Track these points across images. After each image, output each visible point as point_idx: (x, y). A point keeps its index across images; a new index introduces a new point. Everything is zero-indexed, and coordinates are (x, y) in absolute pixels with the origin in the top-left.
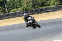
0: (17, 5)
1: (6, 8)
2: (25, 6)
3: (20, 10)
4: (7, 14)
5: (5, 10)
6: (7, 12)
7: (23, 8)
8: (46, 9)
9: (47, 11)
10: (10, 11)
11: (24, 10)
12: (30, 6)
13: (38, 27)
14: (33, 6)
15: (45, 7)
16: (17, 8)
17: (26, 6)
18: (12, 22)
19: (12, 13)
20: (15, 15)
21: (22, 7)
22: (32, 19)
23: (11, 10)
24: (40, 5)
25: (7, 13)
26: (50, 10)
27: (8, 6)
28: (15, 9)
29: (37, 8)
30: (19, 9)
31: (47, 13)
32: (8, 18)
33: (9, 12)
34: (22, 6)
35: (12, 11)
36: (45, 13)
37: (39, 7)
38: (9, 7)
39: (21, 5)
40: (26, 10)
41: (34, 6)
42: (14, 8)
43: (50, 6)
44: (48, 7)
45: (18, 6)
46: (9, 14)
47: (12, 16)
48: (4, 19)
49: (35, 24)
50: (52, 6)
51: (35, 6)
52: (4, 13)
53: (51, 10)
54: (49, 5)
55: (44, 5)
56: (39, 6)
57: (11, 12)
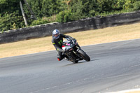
0: (48, 9)
1: (23, 15)
2: (65, 11)
3: (55, 19)
4: (25, 30)
5: (22, 20)
6: (26, 24)
7: (63, 15)
8: (114, 18)
9: (116, 21)
10: (34, 22)
11: (65, 21)
12: (78, 11)
13: (84, 60)
14: (84, 11)
15: (112, 14)
16: (48, 15)
17: (69, 10)
18: (36, 47)
19: (37, 28)
20: (45, 32)
21: (60, 13)
22: (71, 43)
23: (34, 19)
24: (100, 9)
25: (25, 26)
26: (122, 21)
27: (27, 12)
28: (45, 18)
29: (94, 15)
30: (52, 17)
31: (117, 28)
32: (28, 38)
33: (29, 23)
34: (59, 11)
35: (38, 21)
36: (112, 28)
37: (98, 13)
38: (29, 14)
39: (56, 9)
40: (68, 20)
41: (86, 11)
42: (41, 16)
43: (123, 12)
44: (117, 13)
45: (51, 10)
46: (31, 29)
47: (36, 34)
48: (20, 40)
49: (79, 53)
50: (126, 12)
51: (89, 11)
52: (20, 27)
53: (125, 21)
54: (121, 9)
55: (110, 10)
56: (98, 11)
57: (34, 25)
